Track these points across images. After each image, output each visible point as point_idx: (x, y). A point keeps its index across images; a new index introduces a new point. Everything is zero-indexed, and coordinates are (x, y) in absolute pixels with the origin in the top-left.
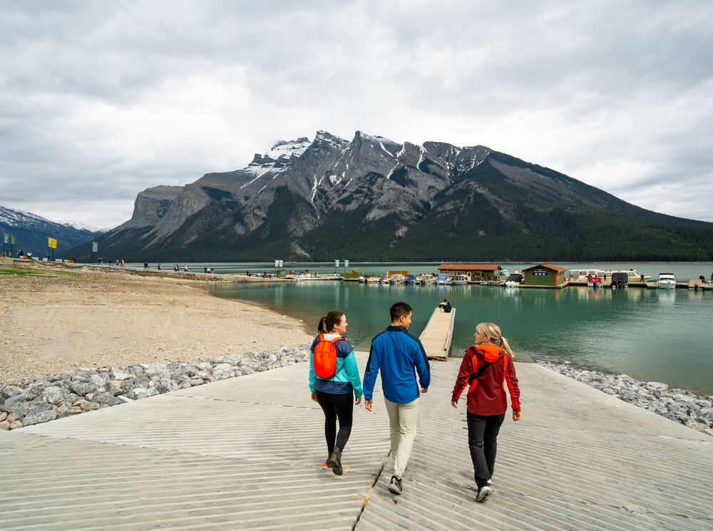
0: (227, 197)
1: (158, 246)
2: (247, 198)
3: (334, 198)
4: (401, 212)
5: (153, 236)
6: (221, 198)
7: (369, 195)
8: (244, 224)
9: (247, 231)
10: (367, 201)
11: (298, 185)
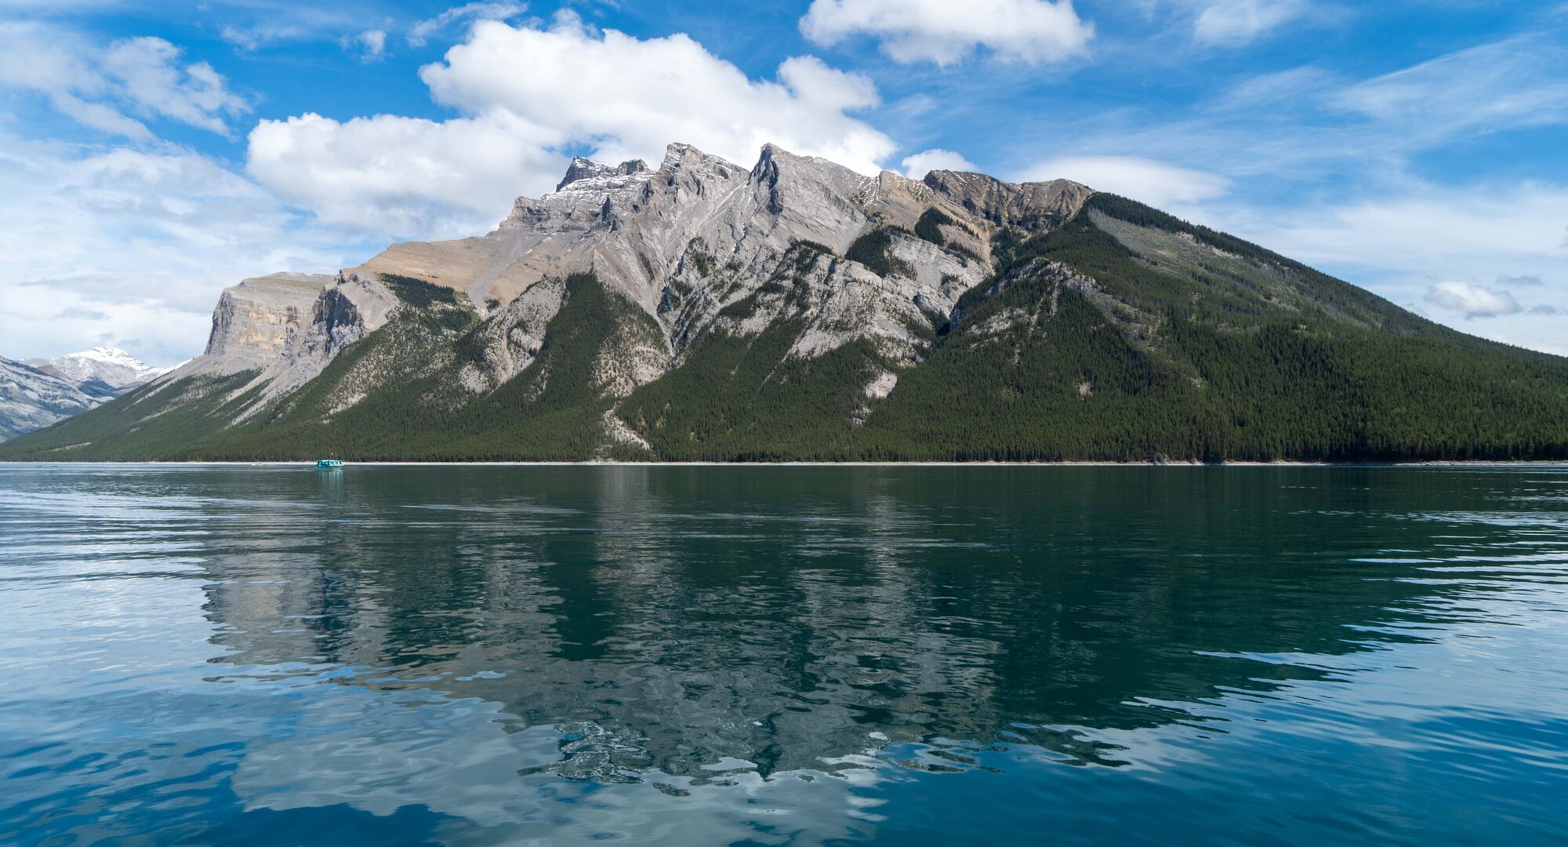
0: (446, 301)
1: (265, 419)
2: (493, 304)
3: (708, 303)
4: (877, 337)
5: (254, 395)
6: (430, 303)
7: (799, 295)
8: (485, 367)
9: (492, 381)
10: (793, 310)
11: (619, 270)
